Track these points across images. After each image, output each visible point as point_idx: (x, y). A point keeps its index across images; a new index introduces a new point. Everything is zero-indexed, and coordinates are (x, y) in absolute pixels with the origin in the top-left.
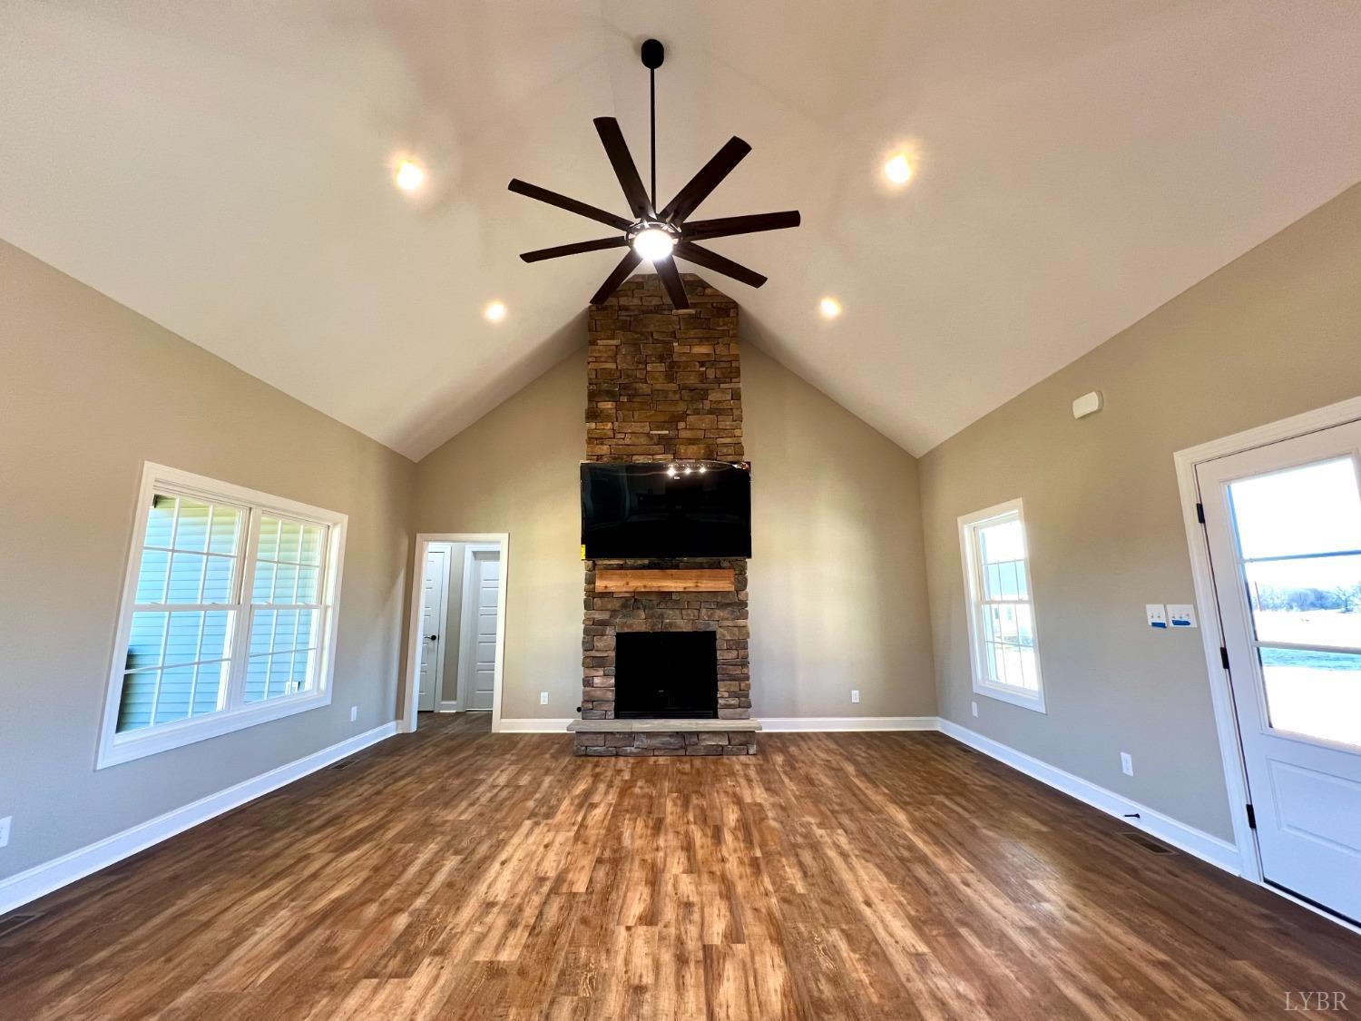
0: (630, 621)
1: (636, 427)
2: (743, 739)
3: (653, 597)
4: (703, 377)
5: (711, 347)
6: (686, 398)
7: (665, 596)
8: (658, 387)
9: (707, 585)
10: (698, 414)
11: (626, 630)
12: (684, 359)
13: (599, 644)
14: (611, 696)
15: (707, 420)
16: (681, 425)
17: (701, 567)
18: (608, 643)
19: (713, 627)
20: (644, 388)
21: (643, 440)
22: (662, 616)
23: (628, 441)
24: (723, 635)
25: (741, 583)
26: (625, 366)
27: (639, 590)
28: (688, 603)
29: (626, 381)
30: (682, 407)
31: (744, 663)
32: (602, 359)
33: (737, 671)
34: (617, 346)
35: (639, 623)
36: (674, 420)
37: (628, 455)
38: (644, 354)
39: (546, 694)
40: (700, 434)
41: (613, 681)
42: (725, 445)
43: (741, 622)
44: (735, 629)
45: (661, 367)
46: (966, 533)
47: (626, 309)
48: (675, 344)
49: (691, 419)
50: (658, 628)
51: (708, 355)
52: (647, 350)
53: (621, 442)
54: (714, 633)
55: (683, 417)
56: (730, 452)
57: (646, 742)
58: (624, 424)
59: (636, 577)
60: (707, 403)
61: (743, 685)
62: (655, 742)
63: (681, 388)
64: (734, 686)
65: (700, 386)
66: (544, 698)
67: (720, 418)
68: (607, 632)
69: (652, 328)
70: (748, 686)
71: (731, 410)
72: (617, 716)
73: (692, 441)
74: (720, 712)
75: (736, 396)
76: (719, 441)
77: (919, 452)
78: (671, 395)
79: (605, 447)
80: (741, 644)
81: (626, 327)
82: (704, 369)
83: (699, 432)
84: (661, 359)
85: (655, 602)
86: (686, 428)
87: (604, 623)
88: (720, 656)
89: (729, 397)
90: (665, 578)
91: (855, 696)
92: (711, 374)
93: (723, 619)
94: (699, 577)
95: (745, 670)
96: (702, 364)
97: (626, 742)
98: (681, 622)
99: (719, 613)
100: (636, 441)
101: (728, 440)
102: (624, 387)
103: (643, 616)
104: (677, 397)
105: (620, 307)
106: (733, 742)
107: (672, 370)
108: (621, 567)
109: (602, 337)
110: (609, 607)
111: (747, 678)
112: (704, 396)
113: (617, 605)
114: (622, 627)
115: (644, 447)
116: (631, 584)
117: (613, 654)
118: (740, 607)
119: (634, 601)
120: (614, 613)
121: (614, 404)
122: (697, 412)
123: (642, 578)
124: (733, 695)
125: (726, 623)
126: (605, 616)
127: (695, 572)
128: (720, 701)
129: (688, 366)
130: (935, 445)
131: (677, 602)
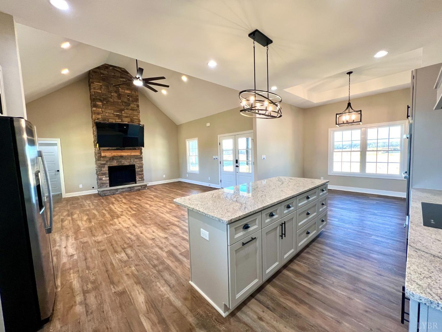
0: (111, 163)
1: (109, 111)
2: (144, 186)
3: (118, 157)
4: (129, 100)
5: (130, 91)
6: (124, 105)
7: (122, 157)
8: (115, 100)
9: (133, 154)
10: (128, 110)
11: (111, 165)
12: (123, 93)
13: (103, 169)
14: (108, 182)
15: (130, 112)
16: (123, 112)
17: (131, 149)
18: (106, 170)
19: (134, 163)
20: (111, 100)
21: (112, 115)
22: (121, 161)
23: (107, 115)
24: (137, 166)
25: (141, 153)
26: (104, 92)
27: (115, 155)
28: (128, 158)
29: (105, 97)
30: (123, 107)
31: (142, 171)
32: (96, 89)
33: (141, 173)
34: (101, 85)
35: (115, 163)
36: (121, 110)
37: (108, 119)
38: (110, 90)
39: (81, 185)
40: (129, 115)
41: (108, 178)
42: (135, 119)
43: (141, 162)
44: (140, 164)
45: (116, 95)
46: (187, 143)
47: (103, 74)
48: (120, 89)
49: (126, 111)
50: (120, 164)
51: (130, 94)
52: (111, 89)
53: (105, 115)
54: (135, 165)
55: (123, 110)
56: (137, 121)
57: (121, 190)
58: (106, 110)
59: (114, 152)
60: (130, 107)
61: (142, 176)
62: (124, 190)
63: (122, 102)
64: (140, 176)
65: (128, 102)
66: (81, 186)
67: (134, 112)
68: (105, 166)
69: (112, 82)
70: (144, 176)
71: (137, 109)
72: (110, 186)
73: (126, 117)
74: (137, 182)
75: (138, 106)
76: (134, 118)
77: (178, 124)
78: (119, 103)
79: (100, 116)
80: (141, 167)
81: (103, 80)
82: (129, 97)
83: (128, 115)
84: (116, 92)
85: (119, 158)
86: (124, 113)
87: (104, 164)
88: (136, 170)
89: (136, 106)
90: (123, 152)
91: (164, 176)
92: (131, 99)
93: (137, 161)
94: (131, 152)
95: (142, 173)
96: (128, 96)
97: (116, 191)
98: (126, 163)
99: (136, 160)
100: (110, 115)
101: (136, 118)
102: (104, 99)
103: (116, 162)
104: (121, 104)
105: (101, 73)
106: (142, 187)
107: (119, 96)
108: (108, 150)
109: (96, 81)
110: (105, 160)
111: (143, 174)
112: (129, 105)
113: (108, 159)
114: (110, 165)
115: (112, 117)
116: (113, 154)
117: (108, 172)
118: (141, 158)
119: (113, 158)
120: (107, 161)
121: (102, 103)
122: (127, 109)
123: (116, 152)
124: (140, 178)
125: (138, 162)
126: (104, 162)
127: (130, 151)
128: (137, 180)
129: (124, 96)
130: (182, 123)
131: (125, 158)
